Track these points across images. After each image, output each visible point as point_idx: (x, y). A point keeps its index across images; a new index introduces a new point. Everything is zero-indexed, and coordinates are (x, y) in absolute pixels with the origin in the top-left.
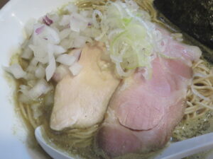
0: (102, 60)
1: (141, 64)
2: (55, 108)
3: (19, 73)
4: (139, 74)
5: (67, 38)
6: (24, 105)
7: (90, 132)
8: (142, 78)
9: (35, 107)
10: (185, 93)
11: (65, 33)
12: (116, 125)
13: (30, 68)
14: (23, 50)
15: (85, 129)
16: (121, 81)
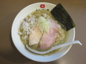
0: (39, 30)
1: (47, 31)
2: (30, 41)
3: (21, 34)
4: (46, 33)
5: (31, 25)
6: (23, 40)
7: (37, 45)
8: (47, 34)
9: (25, 41)
10: (56, 36)
11: (30, 24)
12: (42, 44)
13: (23, 32)
14: (20, 28)
15: (36, 45)
16: (43, 35)
